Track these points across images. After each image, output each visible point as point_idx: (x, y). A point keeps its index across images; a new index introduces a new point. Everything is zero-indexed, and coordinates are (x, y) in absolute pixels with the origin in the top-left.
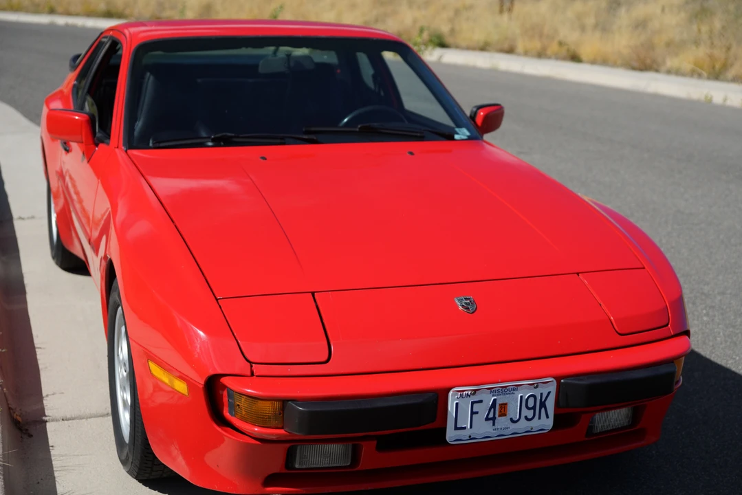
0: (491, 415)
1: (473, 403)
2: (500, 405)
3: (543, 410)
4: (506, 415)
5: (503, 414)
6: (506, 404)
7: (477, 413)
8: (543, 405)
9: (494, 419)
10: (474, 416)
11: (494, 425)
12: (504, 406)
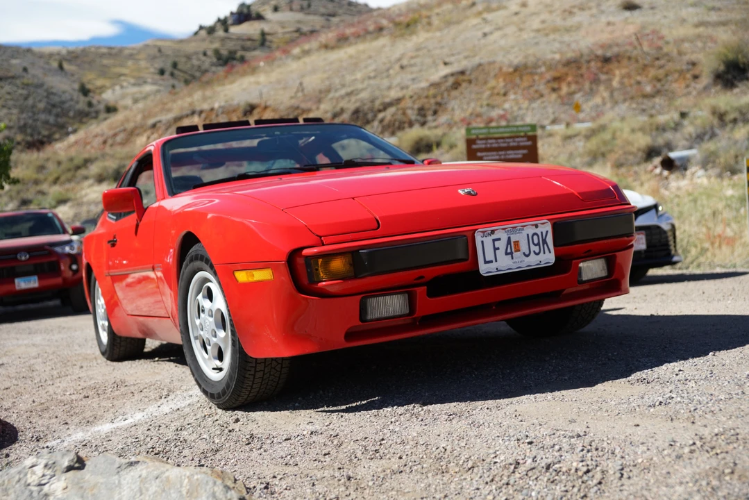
0: (509, 251)
1: (494, 240)
2: (514, 242)
3: (545, 245)
5: (518, 250)
6: (518, 242)
7: (498, 249)
8: (545, 242)
9: (511, 253)
10: (497, 251)
11: (512, 258)
12: (517, 243)
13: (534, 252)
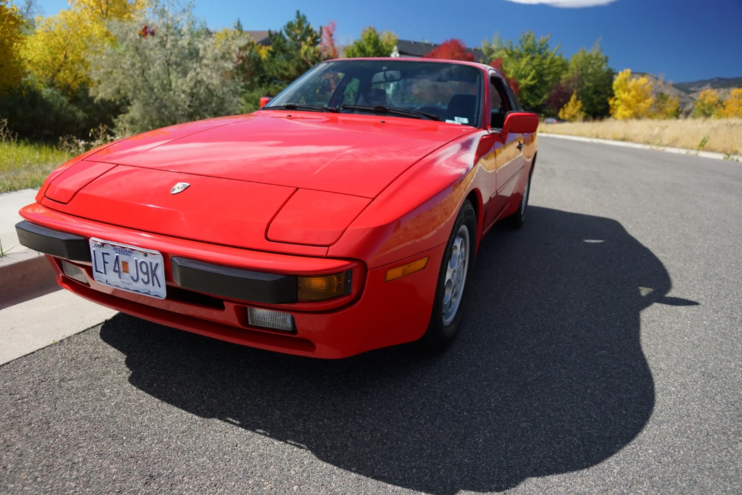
0: (117, 269)
1: (103, 253)
2: (123, 262)
3: (154, 277)
4: (128, 273)
5: (126, 271)
6: (127, 263)
8: (154, 274)
9: (120, 272)
10: (106, 264)
11: (121, 277)
12: (125, 264)
13: (142, 280)
